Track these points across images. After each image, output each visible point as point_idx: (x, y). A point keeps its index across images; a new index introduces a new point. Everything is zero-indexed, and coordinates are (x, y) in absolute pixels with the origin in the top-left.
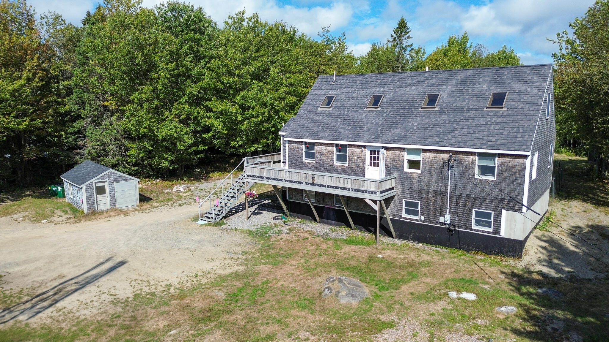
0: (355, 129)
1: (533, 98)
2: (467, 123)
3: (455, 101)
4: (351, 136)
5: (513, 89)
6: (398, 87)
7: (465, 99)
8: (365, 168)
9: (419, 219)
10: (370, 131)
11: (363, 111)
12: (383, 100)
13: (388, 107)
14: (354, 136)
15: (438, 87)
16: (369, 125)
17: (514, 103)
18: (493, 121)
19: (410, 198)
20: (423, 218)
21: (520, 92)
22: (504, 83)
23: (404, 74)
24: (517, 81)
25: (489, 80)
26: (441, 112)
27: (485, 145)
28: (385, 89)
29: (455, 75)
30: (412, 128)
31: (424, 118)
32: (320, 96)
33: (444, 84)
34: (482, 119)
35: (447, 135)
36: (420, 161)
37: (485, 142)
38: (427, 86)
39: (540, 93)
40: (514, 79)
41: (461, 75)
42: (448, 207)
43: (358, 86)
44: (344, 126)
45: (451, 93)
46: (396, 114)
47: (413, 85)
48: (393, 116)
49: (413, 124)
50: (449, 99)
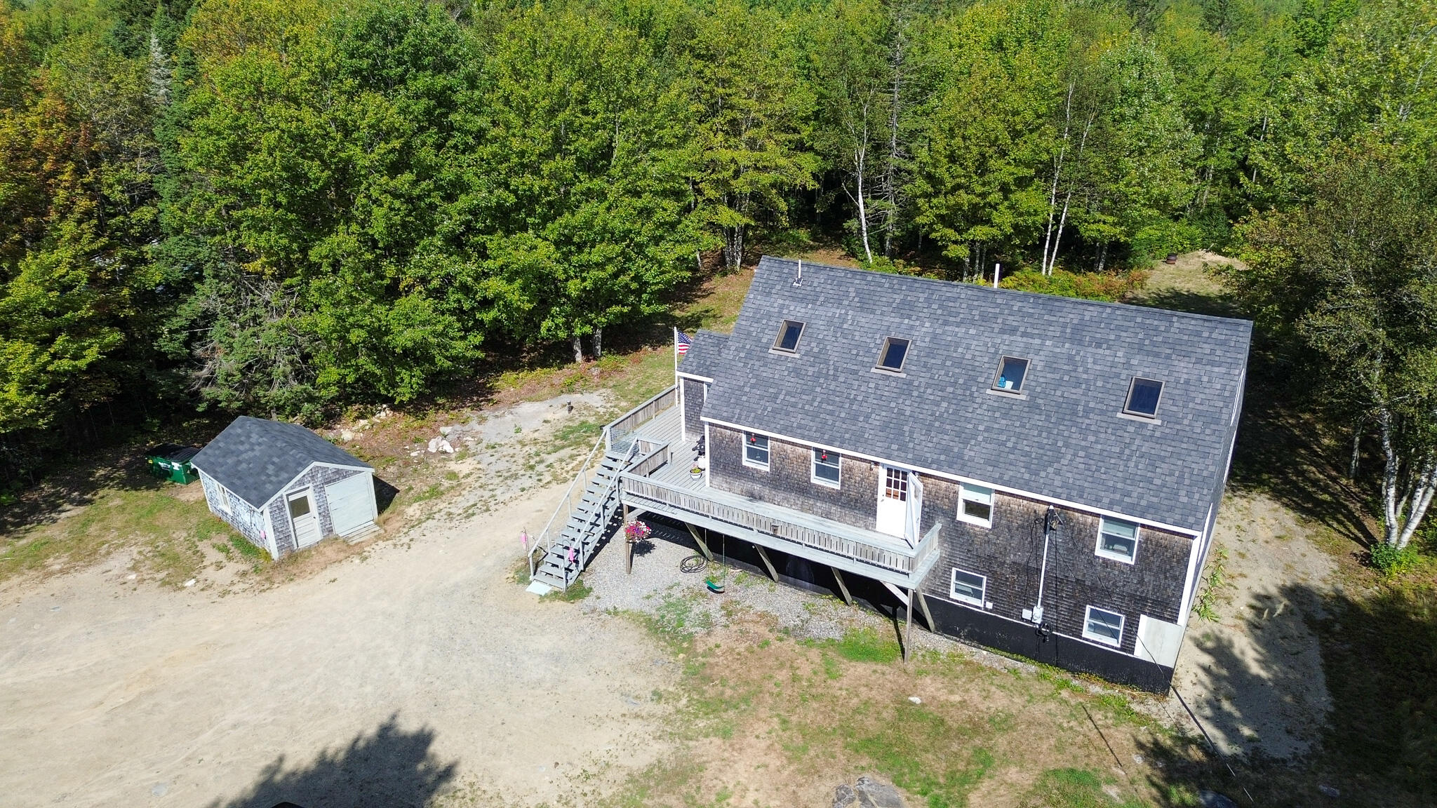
0: (855, 419)
1: (1212, 403)
2: (1083, 443)
3: (1059, 383)
4: (847, 436)
5: (1175, 374)
6: (940, 322)
7: (1081, 381)
8: (876, 500)
9: (982, 606)
10: (888, 430)
11: (868, 375)
12: (910, 352)
13: (922, 374)
14: (853, 438)
15: (1025, 339)
16: (884, 414)
17: (1175, 409)
18: (1134, 448)
19: (967, 568)
20: (990, 605)
21: (1187, 382)
22: (1157, 355)
23: (951, 289)
24: (1183, 353)
25: (1128, 340)
26: (1032, 406)
27: (1119, 503)
28: (912, 323)
29: (1060, 314)
30: (974, 437)
31: (997, 415)
32: (769, 316)
33: (1036, 331)
34: (1113, 438)
35: (1045, 468)
36: (988, 507)
37: (1118, 497)
38: (1002, 331)
39: (1227, 394)
40: (1177, 347)
41: (1071, 316)
42: (1040, 596)
43: (853, 304)
44: (831, 408)
45: (1052, 359)
46: (940, 393)
47: (972, 322)
48: (932, 397)
49: (975, 427)
50: (1049, 375)
